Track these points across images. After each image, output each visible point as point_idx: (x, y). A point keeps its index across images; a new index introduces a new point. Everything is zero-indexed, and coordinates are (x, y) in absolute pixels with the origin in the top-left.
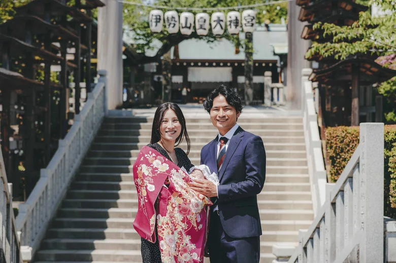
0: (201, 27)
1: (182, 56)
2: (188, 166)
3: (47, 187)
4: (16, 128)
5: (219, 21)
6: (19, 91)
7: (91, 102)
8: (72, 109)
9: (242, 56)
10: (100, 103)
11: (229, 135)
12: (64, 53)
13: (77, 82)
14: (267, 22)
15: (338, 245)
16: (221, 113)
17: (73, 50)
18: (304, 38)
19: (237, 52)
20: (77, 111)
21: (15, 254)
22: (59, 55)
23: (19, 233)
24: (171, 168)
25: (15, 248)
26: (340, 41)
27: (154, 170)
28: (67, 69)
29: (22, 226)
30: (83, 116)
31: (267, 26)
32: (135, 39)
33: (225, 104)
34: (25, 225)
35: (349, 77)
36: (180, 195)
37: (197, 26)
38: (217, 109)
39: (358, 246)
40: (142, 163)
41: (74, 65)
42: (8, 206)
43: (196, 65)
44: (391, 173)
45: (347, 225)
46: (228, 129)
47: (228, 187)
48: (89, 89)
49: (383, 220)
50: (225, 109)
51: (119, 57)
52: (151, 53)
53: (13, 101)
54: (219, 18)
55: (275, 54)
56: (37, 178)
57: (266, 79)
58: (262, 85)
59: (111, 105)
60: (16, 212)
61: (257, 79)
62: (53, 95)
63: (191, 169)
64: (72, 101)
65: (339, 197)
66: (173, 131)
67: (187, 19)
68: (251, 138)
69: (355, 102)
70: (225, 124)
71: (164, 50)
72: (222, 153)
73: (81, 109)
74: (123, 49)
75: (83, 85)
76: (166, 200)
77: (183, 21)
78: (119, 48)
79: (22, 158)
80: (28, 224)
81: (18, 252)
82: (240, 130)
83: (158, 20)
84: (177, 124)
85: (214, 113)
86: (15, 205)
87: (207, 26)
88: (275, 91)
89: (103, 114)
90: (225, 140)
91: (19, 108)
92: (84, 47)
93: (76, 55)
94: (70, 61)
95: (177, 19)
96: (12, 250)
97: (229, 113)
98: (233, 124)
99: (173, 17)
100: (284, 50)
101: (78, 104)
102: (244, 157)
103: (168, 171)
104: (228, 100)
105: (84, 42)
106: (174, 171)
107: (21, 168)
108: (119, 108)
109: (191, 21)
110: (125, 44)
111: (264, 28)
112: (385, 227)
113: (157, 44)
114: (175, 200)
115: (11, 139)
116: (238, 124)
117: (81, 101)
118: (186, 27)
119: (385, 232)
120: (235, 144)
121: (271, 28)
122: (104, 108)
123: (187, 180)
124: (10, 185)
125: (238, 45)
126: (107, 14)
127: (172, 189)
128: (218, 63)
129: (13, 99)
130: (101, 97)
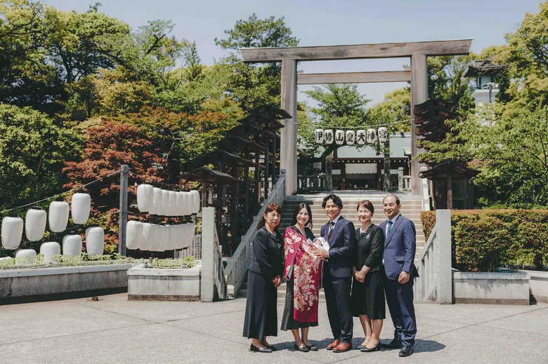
0: (350, 140)
1: (339, 156)
2: (312, 238)
3: (245, 248)
4: (226, 209)
5: (362, 136)
6: (229, 186)
7: (275, 191)
8: (263, 195)
9: (382, 156)
10: (282, 191)
11: (335, 221)
12: (257, 159)
13: (266, 177)
14: (402, 131)
15: (426, 287)
16: (331, 209)
17: (263, 156)
18: (418, 147)
19: (378, 154)
20: (266, 196)
21: (223, 289)
22: (254, 161)
23: (226, 276)
24: (302, 240)
25: (223, 285)
26: (435, 152)
27: (293, 241)
28: (259, 168)
29: (229, 273)
30: (269, 200)
31: (402, 134)
32: (307, 146)
33: (333, 204)
34: (231, 272)
35: (445, 175)
36: (308, 254)
37: (347, 140)
38: (329, 207)
39: (436, 287)
40: (287, 237)
41: (264, 167)
42: (220, 259)
43: (351, 162)
44: (456, 241)
45: (430, 274)
46: (335, 217)
47: (334, 250)
48: (274, 182)
49: (451, 272)
50: (333, 206)
51: (294, 159)
52: (317, 156)
53: (224, 191)
54: (362, 134)
55: (405, 155)
56: (239, 241)
57: (399, 172)
58: (396, 176)
59: (289, 192)
60: (225, 264)
61: (392, 172)
62: (250, 186)
63: (314, 240)
64: (263, 190)
65: (426, 256)
66: (304, 219)
67: (340, 134)
68: (347, 223)
69: (450, 192)
70: (333, 215)
71: (326, 153)
72: (331, 231)
73: (269, 195)
74: (298, 153)
75: (270, 179)
76: (300, 257)
77: (337, 136)
78: (295, 153)
79: (229, 229)
80: (233, 272)
81: (226, 288)
82: (341, 218)
83: (321, 135)
84: (307, 216)
85: (327, 209)
86: (224, 259)
87: (353, 139)
88: (406, 181)
89: (283, 199)
90: (333, 224)
91: (228, 196)
92: (271, 154)
93: (265, 159)
94: (261, 164)
95: (332, 135)
96: (222, 286)
97: (335, 209)
98: (338, 215)
99: (330, 134)
100: (409, 152)
101: (266, 192)
102: (343, 233)
103: (301, 241)
104: (334, 202)
105: (271, 150)
106: (304, 241)
107: (229, 235)
108: (294, 194)
109: (342, 136)
110: (299, 150)
111: (400, 135)
112: (453, 276)
113: (322, 149)
114: (305, 257)
115: (223, 216)
116: (341, 214)
117: (269, 190)
118: (339, 140)
119: (453, 279)
120: (338, 226)
121: (405, 135)
122: (284, 194)
123: (311, 246)
124: (221, 246)
125: (378, 149)
126: (286, 132)
127: (303, 251)
128: (367, 161)
129: (225, 190)
130: (282, 187)
